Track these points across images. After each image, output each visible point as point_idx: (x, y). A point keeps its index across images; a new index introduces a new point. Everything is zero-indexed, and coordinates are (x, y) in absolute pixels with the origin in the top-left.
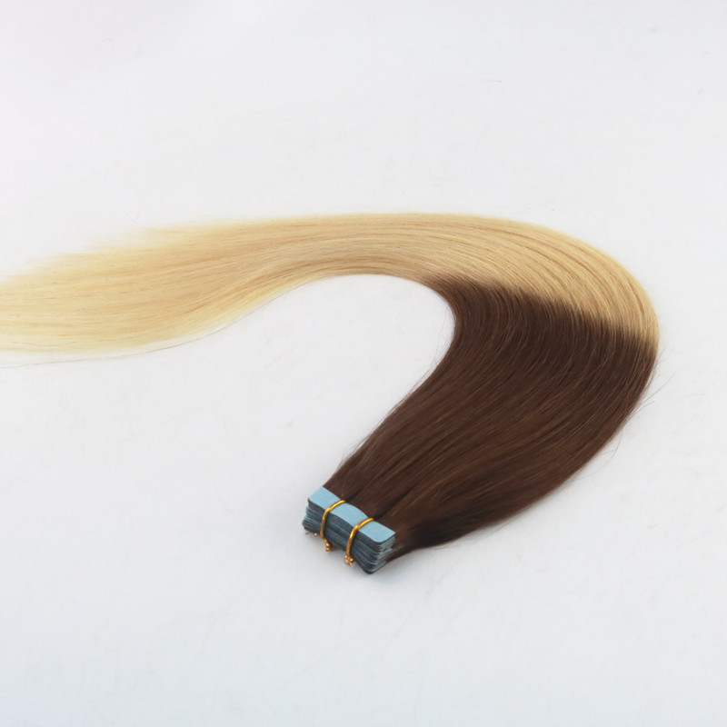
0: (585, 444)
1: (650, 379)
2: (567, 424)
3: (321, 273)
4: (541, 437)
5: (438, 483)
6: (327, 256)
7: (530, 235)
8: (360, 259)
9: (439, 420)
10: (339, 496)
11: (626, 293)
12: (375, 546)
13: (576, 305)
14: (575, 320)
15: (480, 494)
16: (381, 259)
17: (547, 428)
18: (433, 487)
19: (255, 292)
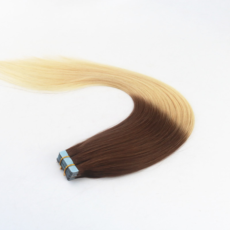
0: (149, 161)
1: (181, 146)
2: (147, 153)
3: (102, 84)
4: (137, 155)
5: (98, 160)
6: (106, 79)
7: (168, 90)
8: (115, 83)
9: (110, 140)
10: (69, 154)
11: (188, 117)
12: (71, 173)
13: (170, 116)
14: (167, 121)
15: (109, 167)
16: (121, 85)
17: (140, 153)
18: (97, 161)
19: (80, 84)
